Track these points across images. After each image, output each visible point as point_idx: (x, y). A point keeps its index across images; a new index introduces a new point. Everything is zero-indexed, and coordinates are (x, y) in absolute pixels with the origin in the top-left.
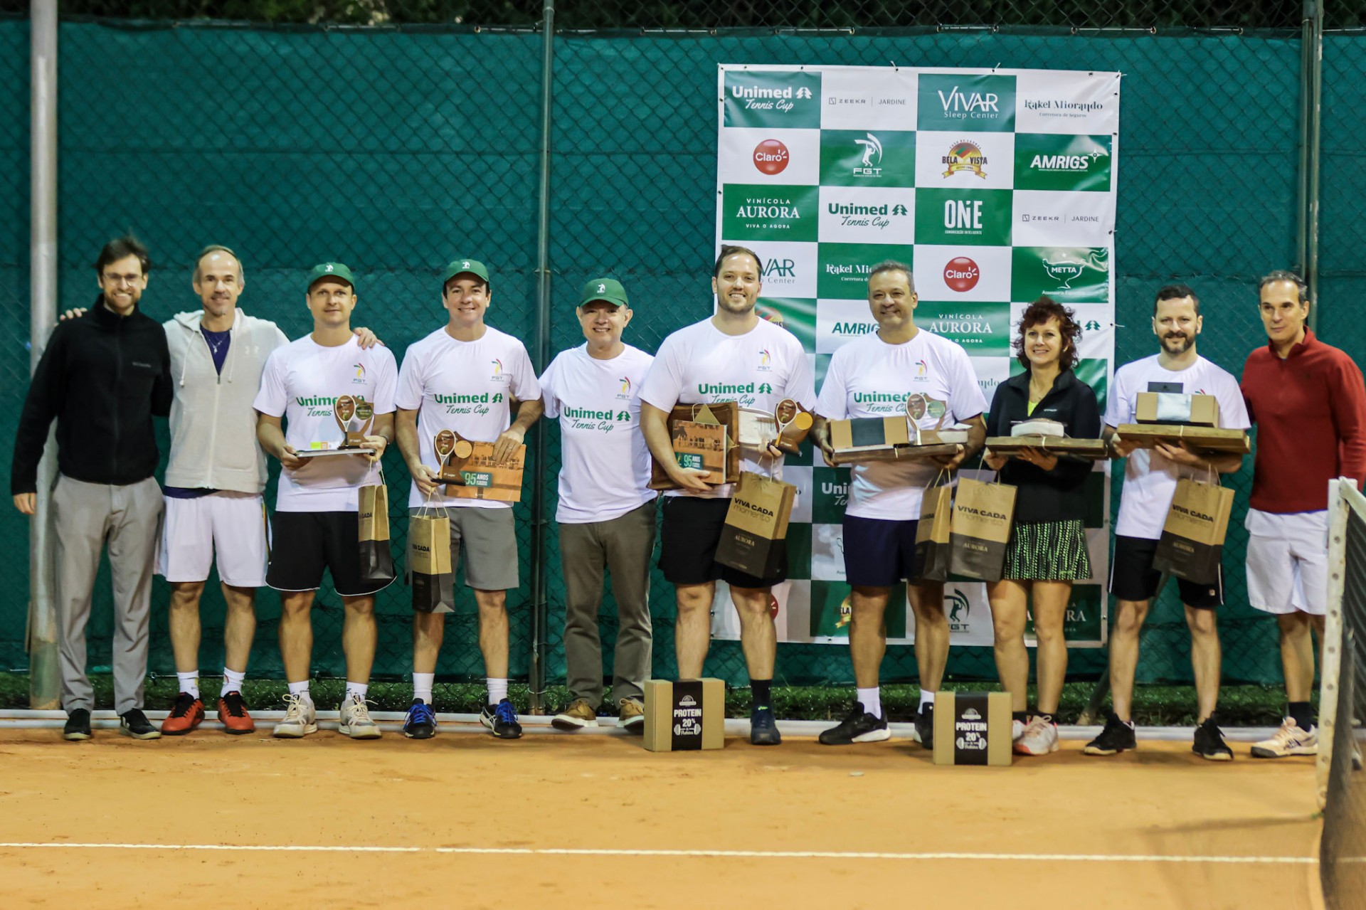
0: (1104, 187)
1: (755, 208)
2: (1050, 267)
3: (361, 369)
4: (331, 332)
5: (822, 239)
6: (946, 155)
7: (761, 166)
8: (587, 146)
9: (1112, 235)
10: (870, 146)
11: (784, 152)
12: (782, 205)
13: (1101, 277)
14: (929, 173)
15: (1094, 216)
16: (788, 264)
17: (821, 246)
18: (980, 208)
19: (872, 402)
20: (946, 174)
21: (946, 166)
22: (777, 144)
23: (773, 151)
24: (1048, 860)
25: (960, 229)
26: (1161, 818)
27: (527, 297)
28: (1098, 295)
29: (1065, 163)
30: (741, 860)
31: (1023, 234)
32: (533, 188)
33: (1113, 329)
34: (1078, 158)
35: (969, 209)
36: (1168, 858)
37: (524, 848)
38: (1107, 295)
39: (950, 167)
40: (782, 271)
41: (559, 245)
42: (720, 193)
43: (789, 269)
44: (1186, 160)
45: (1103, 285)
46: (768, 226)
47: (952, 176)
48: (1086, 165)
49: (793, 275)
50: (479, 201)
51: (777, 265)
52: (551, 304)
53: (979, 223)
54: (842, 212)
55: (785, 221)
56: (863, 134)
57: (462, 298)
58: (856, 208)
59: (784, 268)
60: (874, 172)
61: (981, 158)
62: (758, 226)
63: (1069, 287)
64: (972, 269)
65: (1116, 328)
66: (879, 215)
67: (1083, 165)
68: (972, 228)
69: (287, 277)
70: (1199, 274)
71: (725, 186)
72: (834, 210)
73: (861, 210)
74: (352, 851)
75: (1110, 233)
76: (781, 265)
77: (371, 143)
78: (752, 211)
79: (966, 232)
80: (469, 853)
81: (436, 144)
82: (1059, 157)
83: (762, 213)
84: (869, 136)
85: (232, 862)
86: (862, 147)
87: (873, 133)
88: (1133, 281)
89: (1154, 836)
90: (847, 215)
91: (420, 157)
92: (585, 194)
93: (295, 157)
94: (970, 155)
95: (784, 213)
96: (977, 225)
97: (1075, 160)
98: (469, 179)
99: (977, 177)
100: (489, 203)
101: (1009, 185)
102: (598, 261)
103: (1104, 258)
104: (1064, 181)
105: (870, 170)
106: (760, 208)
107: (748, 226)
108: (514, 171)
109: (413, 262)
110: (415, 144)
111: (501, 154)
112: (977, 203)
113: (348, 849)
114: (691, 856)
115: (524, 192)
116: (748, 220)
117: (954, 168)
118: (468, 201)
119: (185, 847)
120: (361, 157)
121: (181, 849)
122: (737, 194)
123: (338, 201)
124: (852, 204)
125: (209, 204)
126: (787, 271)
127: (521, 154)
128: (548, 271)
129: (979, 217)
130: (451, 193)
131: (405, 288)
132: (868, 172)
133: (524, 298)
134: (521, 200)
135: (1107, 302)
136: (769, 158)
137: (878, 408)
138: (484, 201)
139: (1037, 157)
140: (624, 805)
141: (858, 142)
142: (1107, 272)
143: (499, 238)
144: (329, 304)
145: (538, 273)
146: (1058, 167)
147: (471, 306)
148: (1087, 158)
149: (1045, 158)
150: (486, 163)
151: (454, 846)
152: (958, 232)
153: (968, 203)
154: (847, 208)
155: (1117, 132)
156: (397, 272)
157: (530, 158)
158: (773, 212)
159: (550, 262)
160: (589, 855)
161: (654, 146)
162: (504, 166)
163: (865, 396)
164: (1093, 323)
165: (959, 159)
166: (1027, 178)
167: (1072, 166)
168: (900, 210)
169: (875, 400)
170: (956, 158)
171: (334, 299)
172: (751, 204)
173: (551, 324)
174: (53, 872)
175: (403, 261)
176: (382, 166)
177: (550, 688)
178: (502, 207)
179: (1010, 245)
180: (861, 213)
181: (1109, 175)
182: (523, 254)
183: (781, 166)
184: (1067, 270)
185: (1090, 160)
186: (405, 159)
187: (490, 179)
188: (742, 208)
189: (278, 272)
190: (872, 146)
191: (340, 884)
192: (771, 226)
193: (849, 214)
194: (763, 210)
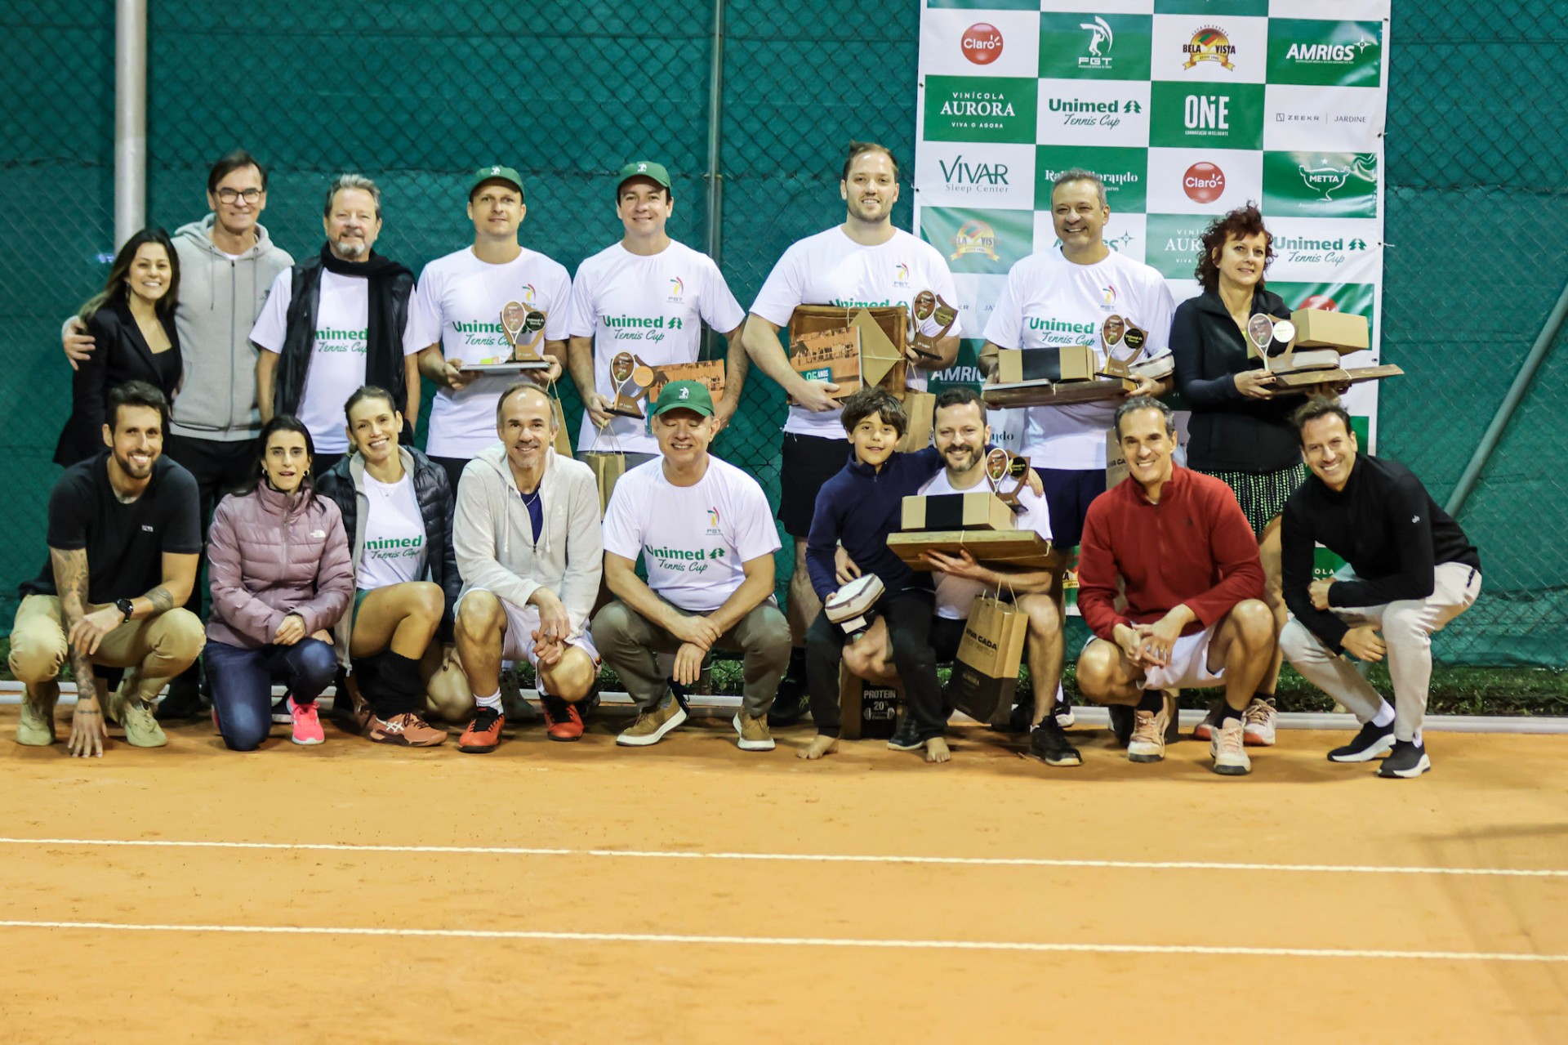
0: (1373, 82)
1: (963, 103)
2: (1308, 175)
3: (531, 291)
4: (495, 245)
5: (1040, 141)
6: (1188, 43)
7: (971, 54)
8: (765, 29)
9: (1382, 138)
10: (1098, 32)
11: (998, 38)
12: (995, 101)
13: (1368, 188)
14: (1168, 64)
15: (1361, 116)
16: (1001, 170)
17: (1040, 149)
18: (1226, 106)
19: (1050, 330)
20: (1188, 65)
21: (1188, 55)
22: (989, 29)
23: (985, 36)
24: (1308, 871)
25: (1202, 129)
26: (1439, 823)
27: (695, 206)
28: (1365, 209)
29: (1327, 53)
30: (946, 867)
31: (1276, 137)
32: (703, 78)
33: (1381, 248)
34: (1342, 48)
35: (1213, 106)
36: (1447, 871)
37: (692, 852)
38: (1374, 209)
39: (1192, 56)
40: (993, 178)
41: (733, 146)
42: (921, 85)
43: (1002, 175)
44: (1470, 50)
45: (1370, 196)
46: (978, 125)
47: (1194, 67)
48: (1352, 56)
49: (1006, 183)
50: (639, 93)
51: (987, 170)
52: (723, 214)
53: (1225, 122)
54: (1064, 109)
55: (997, 119)
56: (1089, 17)
57: (637, 206)
58: (1081, 105)
59: (996, 175)
60: (1103, 63)
61: (1229, 47)
62: (966, 125)
63: (1330, 199)
64: (1216, 177)
65: (1385, 247)
66: (1108, 113)
67: (1348, 56)
68: (1217, 128)
69: (414, 180)
70: (1483, 185)
71: (928, 77)
72: (1056, 106)
73: (1087, 106)
74: (493, 853)
75: (1379, 135)
76: (992, 171)
77: (514, 24)
78: (959, 106)
79: (1210, 133)
80: (628, 856)
81: (590, 26)
82: (1320, 47)
83: (971, 109)
84: (1098, 20)
85: (352, 865)
86: (1090, 33)
87: (1103, 17)
88: (1406, 193)
89: (1430, 844)
90: (1071, 113)
91: (570, 40)
92: (763, 87)
93: (425, 40)
94: (1217, 42)
95: (997, 110)
96: (1223, 125)
97: (1339, 50)
98: (628, 67)
99: (1224, 69)
100: (651, 94)
101: (1261, 78)
102: (778, 164)
103: (1371, 165)
104: (1327, 74)
105: (1098, 61)
106: (969, 104)
107: (953, 125)
108: (682, 58)
109: (562, 163)
110: (565, 25)
111: (665, 38)
112: (1224, 99)
113: (486, 850)
114: (889, 863)
115: (692, 83)
116: (954, 118)
117: (1196, 58)
118: (627, 94)
119: (296, 847)
120: (502, 41)
121: (292, 849)
122: (942, 87)
123: (474, 92)
124: (1076, 100)
125: (325, 93)
126: (999, 178)
127: (689, 38)
128: (720, 176)
129: (1225, 116)
130: (606, 83)
131: (553, 195)
132: (1096, 63)
133: (691, 207)
134: (688, 93)
135: (1374, 217)
136: (980, 45)
137: (1056, 338)
138: (646, 93)
139: (1294, 46)
140: (807, 801)
141: (1084, 26)
142: (1376, 182)
143: (662, 136)
144: (495, 212)
145: (708, 179)
146: (1318, 58)
147: (647, 215)
148: (1352, 47)
149: (1304, 47)
150: (648, 48)
151: (611, 848)
152: (1200, 133)
153: (1213, 98)
154: (1070, 104)
155: (1389, 17)
156: (542, 176)
157: (699, 43)
158: (984, 109)
159: (722, 164)
160: (769, 860)
161: (843, 32)
162: (667, 52)
163: (1042, 322)
164: (1357, 242)
165: (1203, 47)
166: (1281, 70)
167: (1335, 57)
168: (1133, 107)
169: (1053, 329)
170: (1199, 46)
171: (500, 207)
172: (957, 99)
173: (722, 237)
174: (142, 874)
175: (550, 162)
176: (525, 50)
177: (717, 664)
178: (666, 101)
179: (1262, 149)
180: (1087, 110)
181: (1378, 68)
182: (690, 155)
183: (994, 54)
184: (1327, 179)
185: (1356, 51)
186: (553, 42)
187: (652, 67)
188: (947, 104)
189: (404, 174)
190: (1101, 32)
191: (479, 891)
192: (981, 125)
193: (1073, 112)
194: (971, 106)
